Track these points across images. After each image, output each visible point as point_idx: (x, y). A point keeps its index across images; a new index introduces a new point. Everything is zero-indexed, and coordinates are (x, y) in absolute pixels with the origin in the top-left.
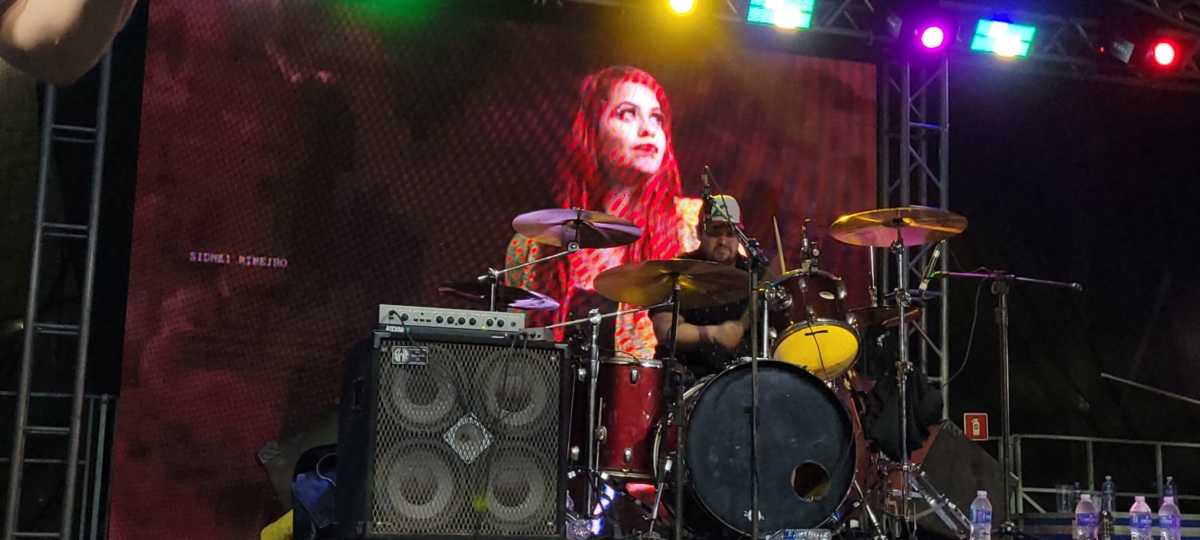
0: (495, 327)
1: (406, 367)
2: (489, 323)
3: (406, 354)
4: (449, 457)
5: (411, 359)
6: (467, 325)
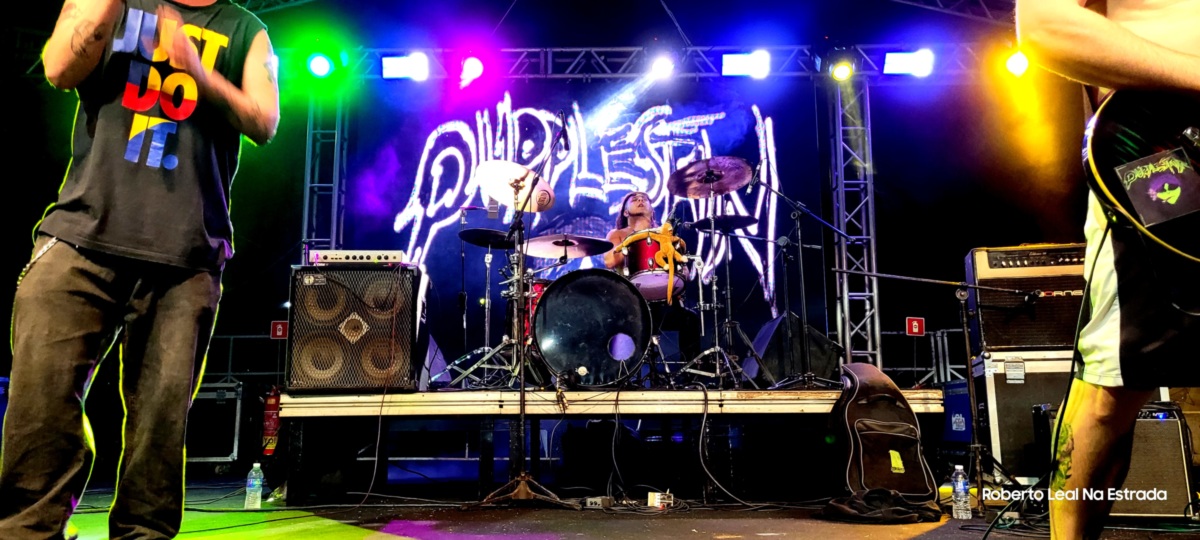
0: (383, 260)
1: (312, 286)
2: (379, 258)
3: (312, 279)
4: (341, 340)
5: (315, 281)
6: (365, 260)
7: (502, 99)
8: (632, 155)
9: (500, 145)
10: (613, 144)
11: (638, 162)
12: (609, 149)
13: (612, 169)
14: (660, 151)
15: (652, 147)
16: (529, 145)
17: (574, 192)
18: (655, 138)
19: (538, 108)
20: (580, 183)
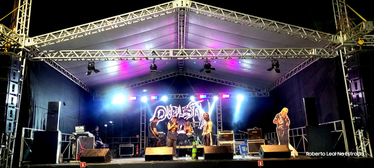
7: (170, 105)
8: (187, 110)
9: (170, 111)
10: (184, 109)
11: (189, 111)
12: (184, 110)
13: (184, 112)
14: (192, 108)
15: (191, 108)
16: (174, 111)
17: (179, 117)
18: (191, 106)
19: (175, 106)
20: (180, 115)
